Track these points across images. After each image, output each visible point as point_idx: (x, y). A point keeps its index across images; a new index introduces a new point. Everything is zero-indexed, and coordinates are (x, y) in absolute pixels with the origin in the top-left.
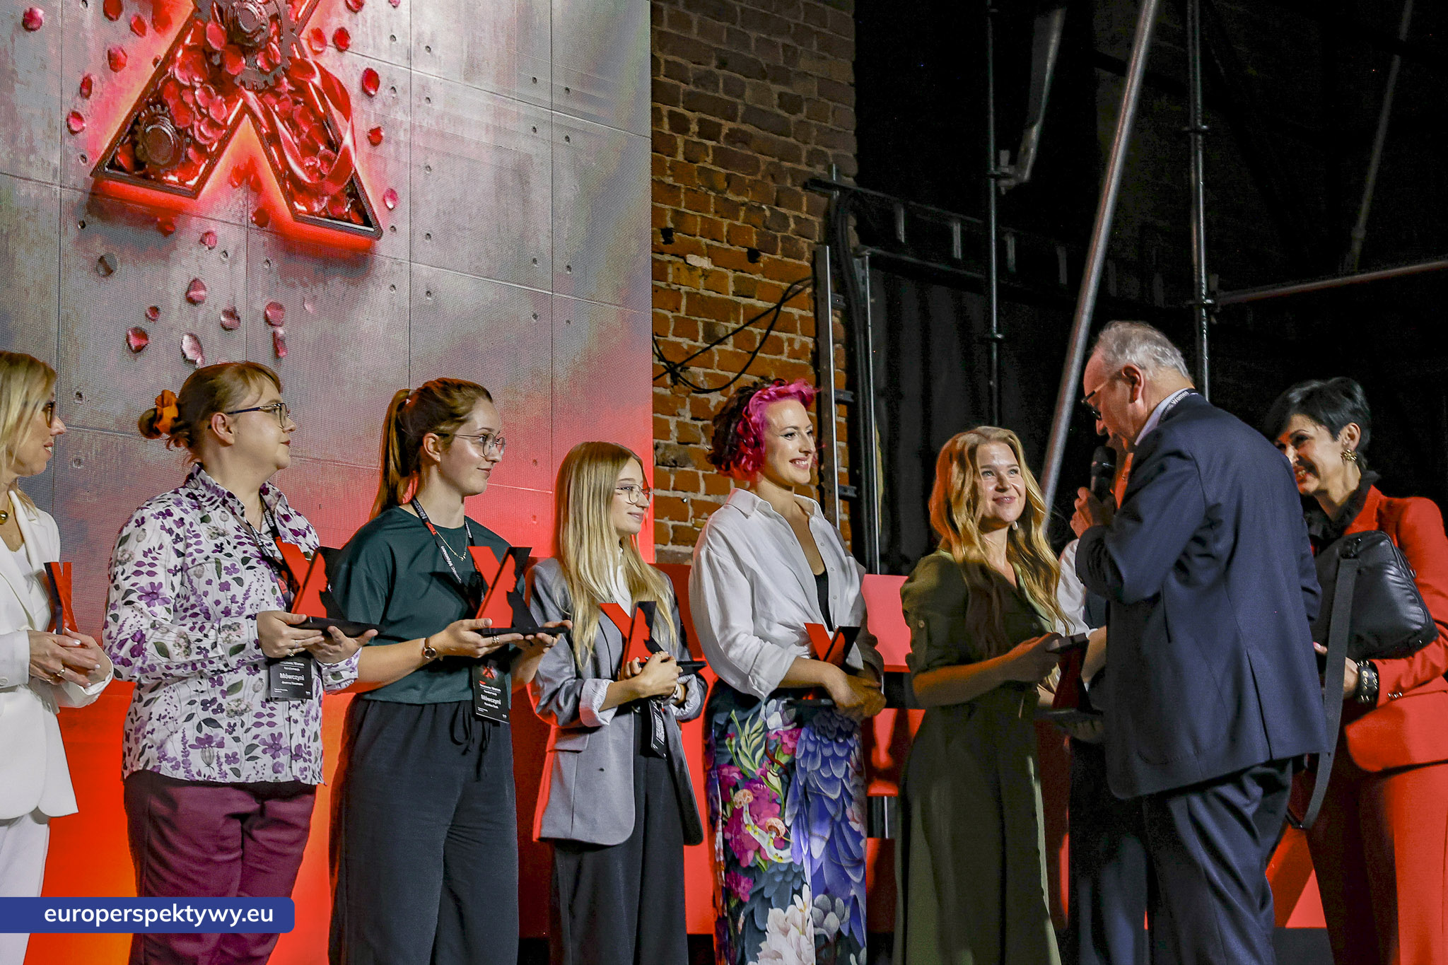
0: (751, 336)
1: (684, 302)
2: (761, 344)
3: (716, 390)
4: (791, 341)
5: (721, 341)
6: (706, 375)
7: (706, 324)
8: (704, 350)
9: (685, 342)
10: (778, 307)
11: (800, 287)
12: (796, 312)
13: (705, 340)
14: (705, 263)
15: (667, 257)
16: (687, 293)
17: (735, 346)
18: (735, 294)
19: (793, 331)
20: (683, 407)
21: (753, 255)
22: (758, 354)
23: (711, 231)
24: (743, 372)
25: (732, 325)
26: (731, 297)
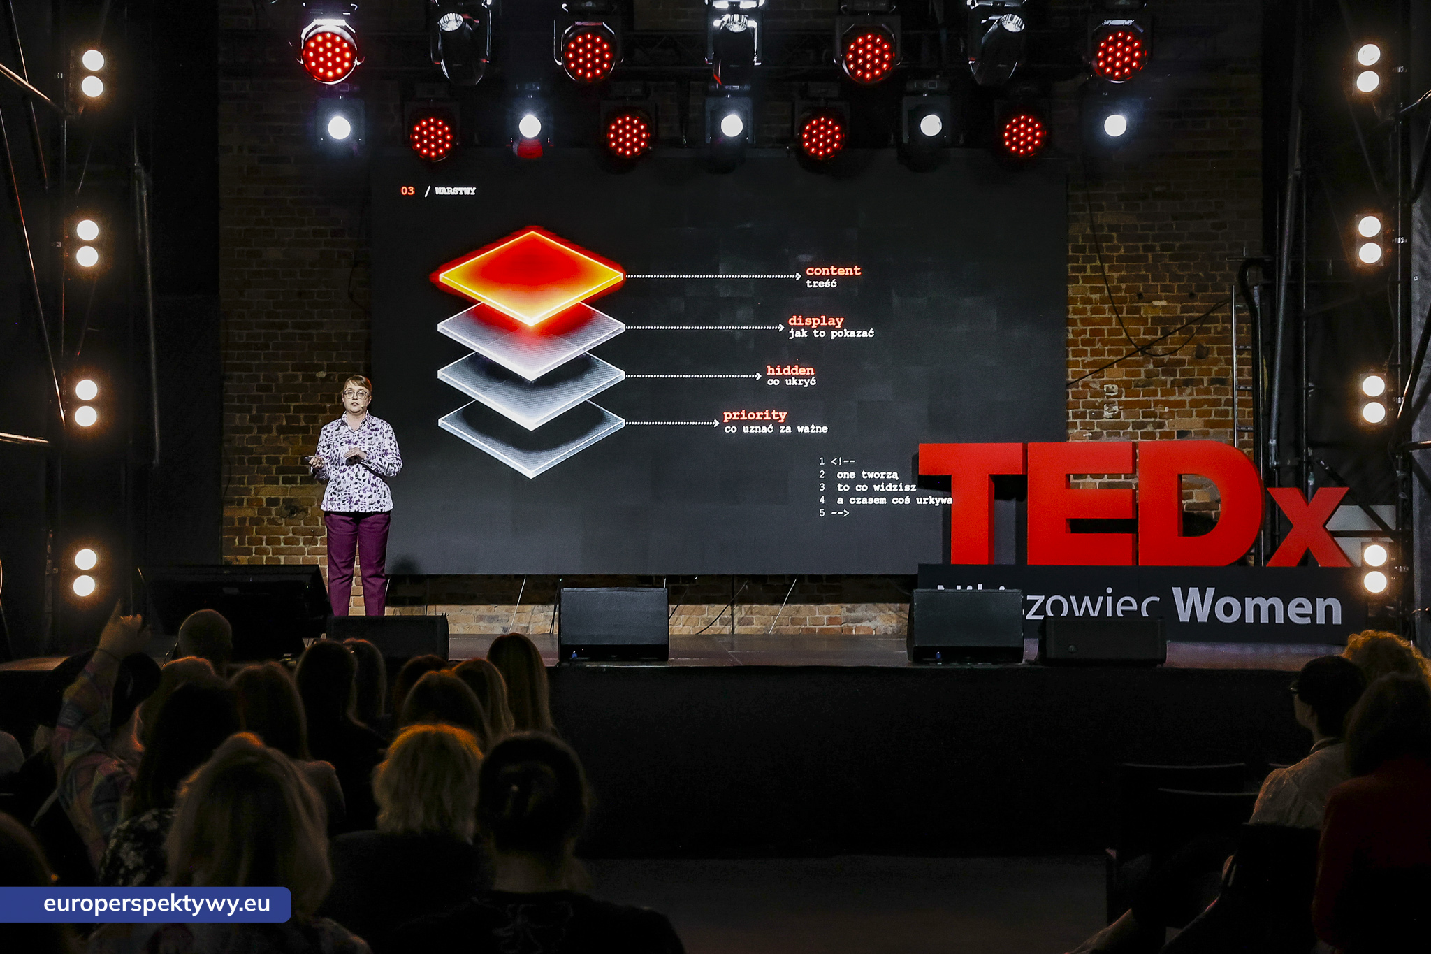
0: (1192, 329)
1: (1150, 321)
2: (1197, 330)
3: (1167, 354)
4: (1216, 328)
5: (1171, 334)
6: (1163, 349)
7: (1161, 328)
8: (1160, 339)
9: (1149, 337)
10: (1208, 314)
11: (1220, 304)
12: (1220, 315)
13: (1161, 334)
14: (1164, 303)
15: (1140, 304)
16: (1152, 317)
17: (1179, 334)
18: (1181, 312)
19: (1218, 323)
20: (1149, 363)
21: (1192, 295)
22: (1195, 336)
23: (1166, 289)
24: (1186, 344)
25: (1179, 326)
26: (1178, 314)
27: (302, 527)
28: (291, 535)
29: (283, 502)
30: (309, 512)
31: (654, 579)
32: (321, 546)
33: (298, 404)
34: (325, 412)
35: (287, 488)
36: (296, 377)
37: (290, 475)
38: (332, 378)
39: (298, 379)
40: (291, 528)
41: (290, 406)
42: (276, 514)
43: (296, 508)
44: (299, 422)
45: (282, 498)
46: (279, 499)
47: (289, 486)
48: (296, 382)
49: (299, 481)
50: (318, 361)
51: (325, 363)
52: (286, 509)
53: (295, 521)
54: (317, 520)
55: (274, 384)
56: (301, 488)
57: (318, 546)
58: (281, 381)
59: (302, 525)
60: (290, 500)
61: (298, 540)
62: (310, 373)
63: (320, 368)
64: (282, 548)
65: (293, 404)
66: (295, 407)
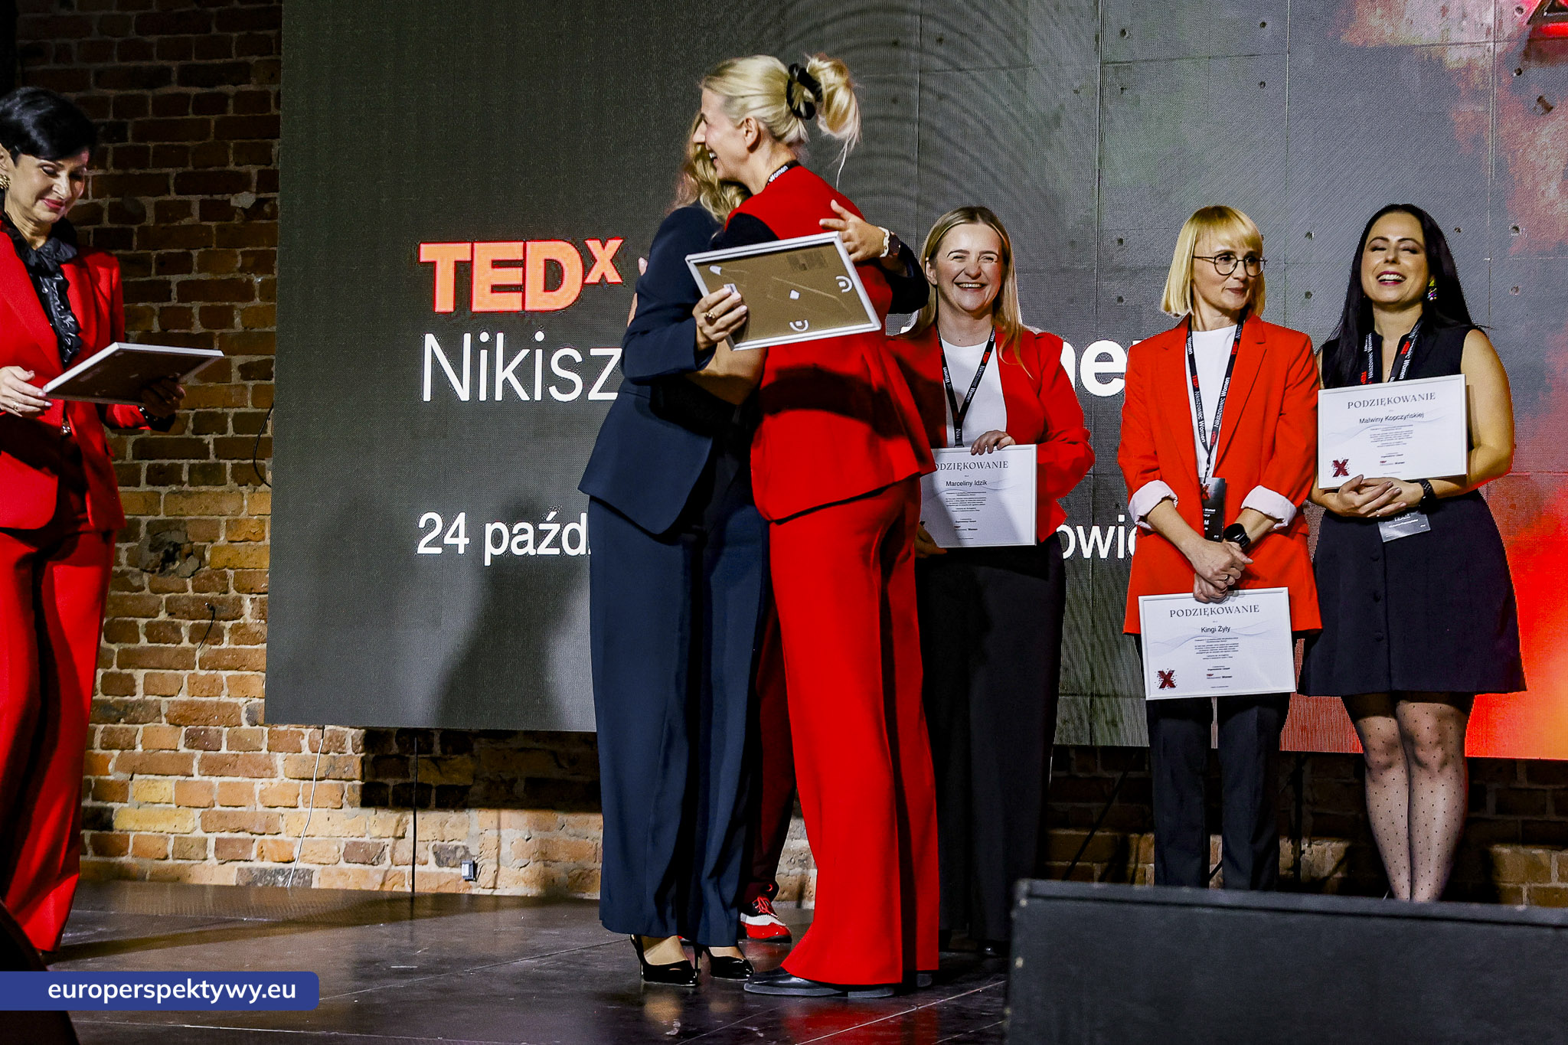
27: (188, 597)
28: (163, 616)
29: (148, 531)
30: (207, 556)
31: (1072, 754)
32: (233, 646)
33: (186, 277)
34: (251, 298)
35: (159, 494)
36: (185, 209)
37: (166, 462)
38: (267, 209)
39: (191, 215)
40: (164, 597)
41: (169, 283)
42: (132, 562)
43: (177, 547)
44: (190, 325)
45: (145, 520)
46: (139, 523)
47: (164, 490)
48: (186, 221)
49: (185, 477)
50: (237, 164)
51: (254, 170)
52: (153, 548)
53: (171, 581)
54: (224, 577)
55: (135, 228)
56: (189, 495)
57: (224, 646)
58: (150, 221)
59: (190, 593)
60: (166, 525)
61: (176, 629)
62: (218, 197)
63: (239, 183)
64: (142, 652)
65: (175, 279)
66: (179, 285)
